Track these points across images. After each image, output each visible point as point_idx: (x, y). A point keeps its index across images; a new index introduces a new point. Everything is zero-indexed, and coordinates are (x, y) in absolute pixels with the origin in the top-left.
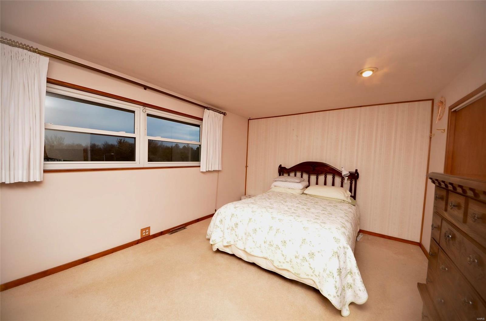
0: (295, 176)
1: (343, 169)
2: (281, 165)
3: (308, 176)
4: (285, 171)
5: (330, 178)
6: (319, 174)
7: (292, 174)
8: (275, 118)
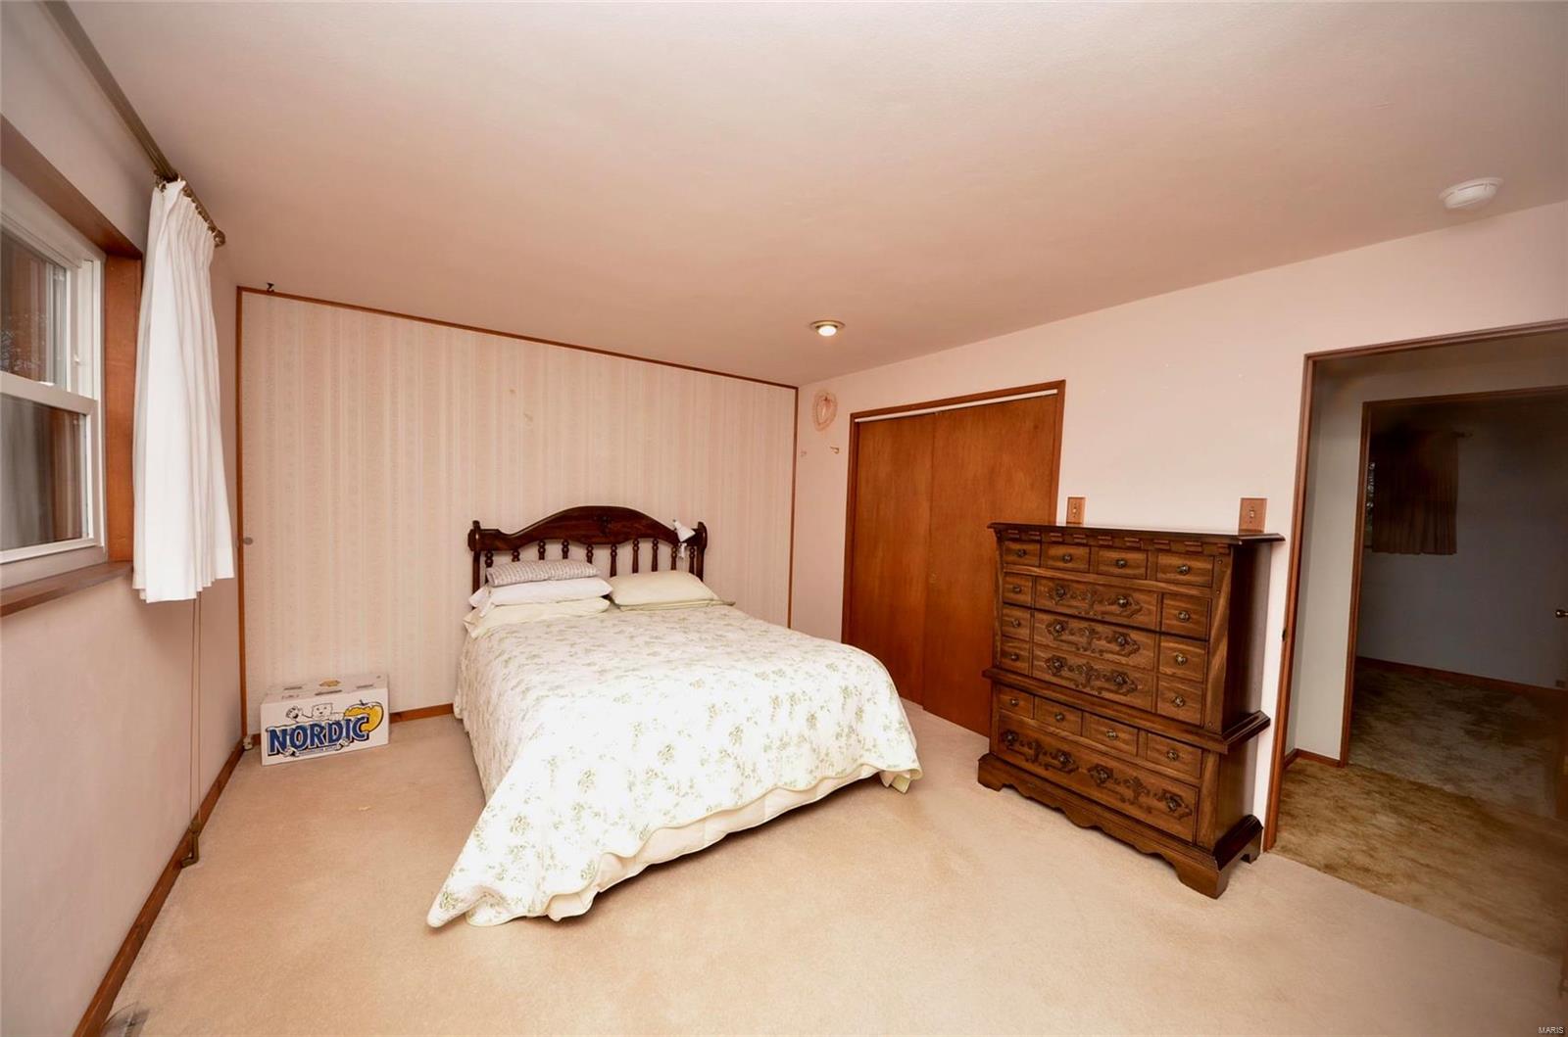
0: (542, 556)
1: (677, 525)
2: (476, 523)
3: (586, 552)
4: (499, 544)
5: (646, 548)
6: (620, 543)
7: (530, 553)
8: (422, 323)
